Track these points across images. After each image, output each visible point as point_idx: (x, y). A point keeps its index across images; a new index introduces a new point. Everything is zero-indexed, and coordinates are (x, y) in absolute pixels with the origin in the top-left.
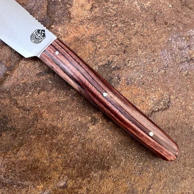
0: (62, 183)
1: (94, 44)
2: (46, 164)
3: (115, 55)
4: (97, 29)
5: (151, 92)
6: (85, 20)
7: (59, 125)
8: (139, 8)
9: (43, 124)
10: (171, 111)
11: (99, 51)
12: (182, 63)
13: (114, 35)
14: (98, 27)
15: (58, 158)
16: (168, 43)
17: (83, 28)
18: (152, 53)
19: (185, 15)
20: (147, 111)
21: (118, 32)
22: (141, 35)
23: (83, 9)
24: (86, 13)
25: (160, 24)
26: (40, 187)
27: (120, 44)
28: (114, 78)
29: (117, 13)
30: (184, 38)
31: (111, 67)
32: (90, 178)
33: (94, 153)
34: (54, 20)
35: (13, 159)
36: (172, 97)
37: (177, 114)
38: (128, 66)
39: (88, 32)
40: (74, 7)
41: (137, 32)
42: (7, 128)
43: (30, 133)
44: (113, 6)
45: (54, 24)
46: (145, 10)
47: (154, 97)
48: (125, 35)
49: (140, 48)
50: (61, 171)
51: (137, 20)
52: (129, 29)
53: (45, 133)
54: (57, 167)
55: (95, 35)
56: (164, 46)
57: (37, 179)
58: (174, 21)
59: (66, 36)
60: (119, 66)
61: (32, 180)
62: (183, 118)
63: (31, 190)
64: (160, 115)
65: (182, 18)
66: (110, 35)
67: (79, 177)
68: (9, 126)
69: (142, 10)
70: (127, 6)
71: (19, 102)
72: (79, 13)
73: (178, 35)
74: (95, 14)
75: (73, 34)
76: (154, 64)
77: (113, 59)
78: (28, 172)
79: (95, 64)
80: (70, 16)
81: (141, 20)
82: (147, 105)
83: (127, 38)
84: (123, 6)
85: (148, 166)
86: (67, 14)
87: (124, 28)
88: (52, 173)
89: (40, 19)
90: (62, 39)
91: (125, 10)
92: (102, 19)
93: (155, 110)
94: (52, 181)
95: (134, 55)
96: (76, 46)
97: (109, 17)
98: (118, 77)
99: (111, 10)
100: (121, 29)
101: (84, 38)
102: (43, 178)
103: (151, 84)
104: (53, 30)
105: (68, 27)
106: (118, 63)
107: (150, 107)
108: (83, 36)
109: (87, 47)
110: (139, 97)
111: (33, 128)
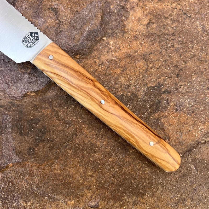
0: (93, 202)
1: (146, 62)
2: (80, 181)
3: (166, 78)
4: (151, 46)
5: (200, 122)
6: (140, 36)
7: (98, 143)
8: (201, 30)
9: (82, 140)
11: (151, 71)
13: (169, 56)
14: (153, 45)
15: (93, 177)
17: (136, 44)
18: (207, 81)
20: (193, 142)
21: (173, 53)
22: (199, 59)
23: (140, 24)
24: (142, 28)
26: (71, 203)
27: (174, 66)
28: (162, 102)
29: (175, 32)
31: (160, 90)
32: (123, 202)
33: (130, 177)
34: (107, 32)
35: (47, 171)
38: (179, 90)
39: (141, 49)
40: (130, 21)
41: (194, 55)
42: (45, 139)
43: (68, 147)
44: (172, 24)
45: (107, 36)
46: (207, 32)
47: (202, 127)
48: (180, 57)
49: (195, 74)
50: (94, 190)
51: (196, 43)
52: (186, 51)
53: (83, 150)
54: (91, 186)
55: (149, 54)
57: (68, 195)
59: (117, 51)
60: (170, 90)
61: (63, 195)
63: (62, 204)
64: (206, 148)
66: (164, 55)
67: (111, 199)
68: (47, 137)
69: (204, 32)
70: (187, 25)
71: (60, 114)
72: (134, 28)
74: (151, 31)
75: (125, 49)
76: (208, 92)
77: (164, 81)
78: (61, 186)
79: (144, 84)
80: (124, 29)
81: (200, 43)
82: (194, 135)
83: (183, 61)
84: (183, 25)
85: (185, 199)
86: (122, 27)
87: (181, 49)
88: (85, 191)
89: (93, 29)
90: (112, 54)
91: (185, 30)
92: (158, 36)
93: (202, 141)
94: (83, 199)
95: (188, 80)
96: (127, 63)
97: (166, 36)
98: (167, 101)
99: (169, 28)
100: (177, 50)
101: (136, 55)
102: (74, 194)
103: (201, 113)
104: (104, 43)
105: (120, 41)
106: (169, 86)
107: (196, 138)
108: (136, 52)
109: (138, 65)
110: (187, 126)
111: (71, 142)
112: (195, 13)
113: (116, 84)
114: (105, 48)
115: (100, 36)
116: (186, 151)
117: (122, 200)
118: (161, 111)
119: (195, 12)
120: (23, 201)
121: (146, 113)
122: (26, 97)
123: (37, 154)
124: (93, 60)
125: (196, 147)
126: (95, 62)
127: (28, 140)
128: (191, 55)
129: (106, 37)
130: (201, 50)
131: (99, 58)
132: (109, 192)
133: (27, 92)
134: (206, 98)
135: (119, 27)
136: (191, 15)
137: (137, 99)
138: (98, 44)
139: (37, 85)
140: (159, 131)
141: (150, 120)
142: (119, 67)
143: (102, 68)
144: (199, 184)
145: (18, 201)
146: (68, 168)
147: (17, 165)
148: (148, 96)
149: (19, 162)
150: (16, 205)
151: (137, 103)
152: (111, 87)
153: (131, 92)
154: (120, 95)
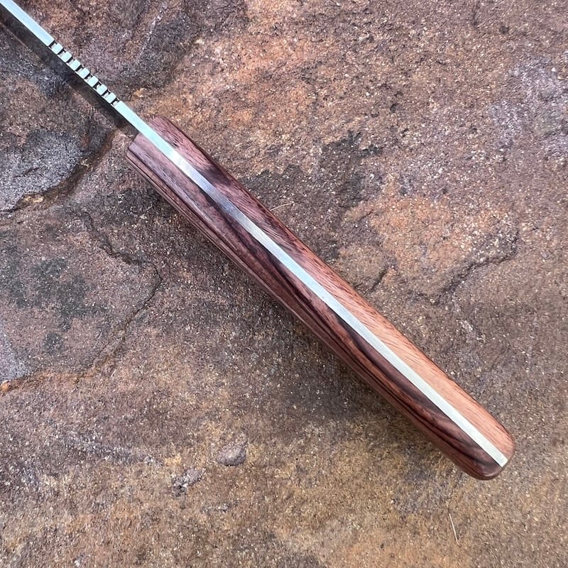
0: (230, 451)
1: (309, 86)
2: (188, 401)
3: (366, 117)
4: (318, 47)
5: (465, 212)
6: (287, 24)
7: (221, 299)
10: (521, 263)
11: (325, 105)
12: (548, 135)
13: (363, 64)
14: (321, 43)
15: (219, 385)
16: (509, 82)
17: (280, 44)
18: (468, 111)
19: (556, 9)
20: (457, 263)
21: (374, 56)
22: (438, 62)
24: (288, 5)
25: (489, 33)
26: (175, 461)
27: (380, 87)
28: (365, 177)
29: (371, 4)
30: (554, 70)
31: (357, 148)
32: (306, 439)
34: (203, 25)
35: (101, 390)
36: (524, 227)
37: (538, 272)
38: (402, 144)
39: (294, 57)
41: (427, 55)
42: (84, 307)
43: (146, 320)
45: (204, 35)
47: (473, 225)
48: (393, 62)
49: (434, 98)
50: (229, 419)
51: (425, 23)
52: (404, 46)
53: (185, 323)
54: (218, 410)
55: (313, 65)
56: (500, 90)
57: (164, 442)
58: (527, 25)
59: (235, 68)
60: (380, 145)
61: (151, 444)
62: (553, 281)
63: (150, 469)
64: (491, 275)
65: (548, 17)
66: (352, 65)
67: (275, 435)
71: (114, 240)
72: (268, 7)
73: (538, 61)
74: (311, 9)
75: (254, 62)
76: (474, 138)
77: (363, 126)
78: (141, 422)
79: (314, 141)
80: (245, 14)
81: (435, 23)
82: (456, 247)
83: (400, 72)
86: (238, 9)
87: (392, 43)
88: (204, 426)
89: (168, 21)
90: (225, 76)
92: (331, 20)
93: (479, 259)
94: (204, 446)
95: (419, 115)
96: (263, 94)
97: (351, 16)
98: (377, 173)
100: (381, 48)
101: (284, 72)
102: (180, 438)
103: (466, 192)
104: (200, 52)
105: (240, 44)
106: (377, 137)
107: (463, 253)
108: (282, 66)
109: (292, 95)
110: (435, 227)
111: (152, 308)
113: (244, 148)
114: (203, 65)
115: (188, 37)
116: (445, 290)
117: (301, 436)
118: (366, 200)
120: (48, 475)
121: (329, 211)
122: (21, 211)
123: (67, 349)
124: (178, 96)
125: (466, 276)
126: (185, 100)
128: (418, 54)
129: (204, 38)
130: (440, 40)
131: (192, 91)
132: (265, 418)
133: (24, 196)
135: (233, 10)
137: (303, 179)
138: (186, 56)
139: (47, 176)
140: (370, 248)
141: (342, 225)
142: (245, 106)
143: (202, 113)
144: (490, 366)
145: (36, 478)
146: (153, 373)
147: (20, 383)
148: (329, 167)
149: (24, 375)
150: (31, 488)
151: (304, 188)
152: (234, 157)
153: (285, 164)
154: (260, 173)
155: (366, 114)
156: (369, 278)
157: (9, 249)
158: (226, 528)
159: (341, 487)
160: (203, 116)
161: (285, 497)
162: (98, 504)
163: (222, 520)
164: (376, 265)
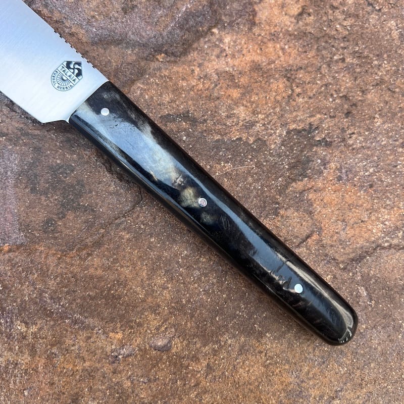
0: (160, 340)
1: (288, 84)
2: (138, 294)
3: (326, 116)
4: (302, 56)
5: (382, 206)
6: (283, 34)
8: (397, 36)
11: (297, 100)
13: (333, 77)
14: (305, 54)
15: (165, 288)
17: (274, 47)
20: (367, 242)
21: (342, 73)
22: (389, 89)
23: (283, 13)
24: (287, 20)
26: (117, 336)
27: (341, 97)
28: (313, 161)
29: (349, 34)
31: (312, 138)
32: (220, 345)
33: (238, 297)
34: (220, 19)
35: (76, 269)
38: (348, 143)
39: (282, 59)
40: (266, 5)
41: (382, 81)
42: (79, 205)
43: (123, 226)
44: (345, 19)
45: (219, 26)
47: (386, 217)
48: (355, 81)
49: (380, 115)
50: (165, 315)
51: (386, 58)
52: (367, 71)
53: (151, 235)
54: (159, 306)
55: (296, 69)
57: (112, 320)
59: (236, 57)
60: (330, 140)
61: (102, 319)
63: (98, 337)
64: (390, 257)
66: (324, 75)
67: (198, 336)
68: (84, 202)
70: (373, 25)
72: (272, 18)
74: (304, 27)
75: (251, 55)
76: (402, 152)
77: (321, 123)
78: (100, 301)
79: (281, 124)
80: (253, 19)
81: (394, 60)
82: (369, 230)
83: (359, 89)
84: (365, 24)
85: (342, 351)
86: (250, 14)
87: (358, 67)
88: (146, 316)
89: (195, 10)
90: (227, 61)
91: (367, 32)
92: (316, 39)
93: (384, 244)
94: (142, 331)
95: (366, 124)
96: (253, 80)
97: (332, 39)
98: (323, 160)
99: (338, 26)
100: (349, 69)
101: (272, 68)
102: (125, 320)
103: (387, 190)
104: (214, 39)
105: (244, 40)
106: (329, 133)
107: (373, 236)
108: (271, 63)
109: (274, 86)
110: (357, 211)
111: (129, 218)
112: (390, 5)
113: (228, 117)
114: (213, 48)
115: (207, 25)
116: (353, 260)
117: (218, 342)
118: (310, 178)
119: (389, 3)
120: (21, 322)
121: (280, 179)
123: (59, 232)
124: (189, 66)
125: (372, 253)
126: (193, 71)
127: (45, 203)
128: (376, 79)
129: (219, 29)
130: (395, 73)
131: (200, 65)
132: (193, 321)
134: (399, 162)
135: (245, 13)
136: (381, 7)
137: (266, 151)
138: (202, 39)
140: (304, 215)
141: (287, 192)
142: (237, 86)
143: (203, 83)
144: (373, 326)
145: (12, 322)
146: (118, 266)
147: (18, 249)
148: (288, 147)
149: (22, 243)
150: (6, 328)
151: (265, 158)
152: (219, 122)
153: (256, 137)
154: (235, 139)
155: (326, 114)
156: (297, 237)
157: (35, 148)
158: (143, 396)
159: (237, 388)
160: (203, 86)
161: (192, 385)
162: (53, 353)
163: (142, 389)
164: (306, 229)
